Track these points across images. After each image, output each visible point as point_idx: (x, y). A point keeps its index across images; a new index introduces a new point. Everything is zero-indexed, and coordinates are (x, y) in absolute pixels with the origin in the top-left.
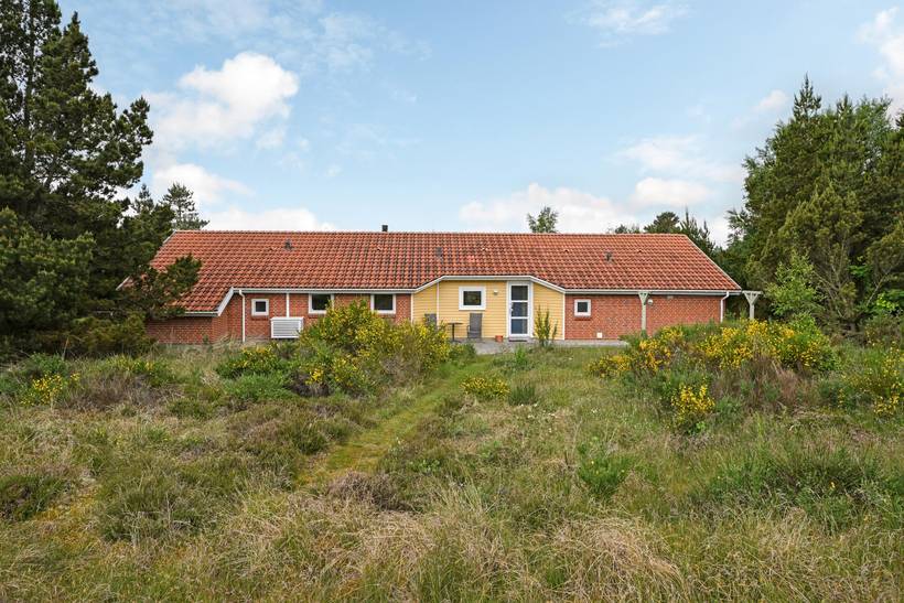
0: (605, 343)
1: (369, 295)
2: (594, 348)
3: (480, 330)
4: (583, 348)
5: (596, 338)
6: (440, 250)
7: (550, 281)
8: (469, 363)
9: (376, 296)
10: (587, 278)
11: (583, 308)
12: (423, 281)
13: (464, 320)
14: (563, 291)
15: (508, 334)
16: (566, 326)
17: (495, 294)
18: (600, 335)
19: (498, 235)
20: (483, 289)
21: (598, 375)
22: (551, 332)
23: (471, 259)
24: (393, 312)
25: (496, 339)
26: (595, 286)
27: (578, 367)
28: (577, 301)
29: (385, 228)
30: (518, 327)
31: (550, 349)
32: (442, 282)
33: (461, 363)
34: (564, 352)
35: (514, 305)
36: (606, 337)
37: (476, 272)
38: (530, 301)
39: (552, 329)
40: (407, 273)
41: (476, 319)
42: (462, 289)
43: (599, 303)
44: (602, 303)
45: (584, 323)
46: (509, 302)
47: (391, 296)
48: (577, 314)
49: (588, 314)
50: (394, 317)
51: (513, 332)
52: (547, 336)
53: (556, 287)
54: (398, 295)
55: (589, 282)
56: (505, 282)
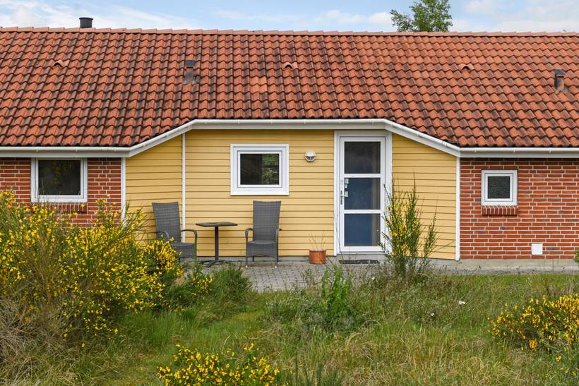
0: (548, 266)
1: (27, 161)
2: (519, 278)
3: (274, 238)
4: (497, 276)
5: (528, 256)
6: (190, 64)
7: (428, 130)
8: (228, 313)
9: (43, 164)
10: (509, 123)
11: (498, 188)
12: (147, 131)
13: (241, 218)
14: (456, 151)
15: (338, 246)
16: (464, 231)
17: (310, 160)
18: (537, 249)
19: (321, 37)
20: (284, 151)
21: (517, 342)
22: (422, 241)
23: (258, 85)
24: (82, 199)
25: (311, 257)
26: (528, 141)
27: (475, 323)
28: (486, 175)
29: (86, 22)
30: (359, 231)
31: (418, 279)
32: (192, 133)
33: (204, 313)
34: (450, 285)
35: (352, 186)
36: (550, 254)
37: (267, 113)
38: (386, 175)
39: (424, 235)
40: (114, 113)
41: (267, 215)
42: (236, 151)
43: (534, 177)
44: (542, 179)
45: (504, 221)
46: (339, 177)
47: (76, 164)
48: (487, 202)
49: (511, 202)
50: (82, 211)
51: (348, 242)
52: (414, 251)
53: (439, 143)
54: (91, 161)
55: (514, 133)
56: (331, 133)
